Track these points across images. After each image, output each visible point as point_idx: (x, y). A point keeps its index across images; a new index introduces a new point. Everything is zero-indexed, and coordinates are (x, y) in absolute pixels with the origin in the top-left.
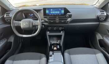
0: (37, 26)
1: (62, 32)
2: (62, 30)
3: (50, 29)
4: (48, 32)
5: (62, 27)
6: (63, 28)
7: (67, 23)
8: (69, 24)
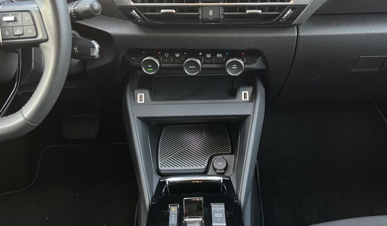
0: (37, 44)
1: (245, 94)
2: (247, 79)
3: (149, 71)
4: (141, 97)
5: (251, 54)
6: (257, 65)
7: (289, 24)
8: (304, 33)
